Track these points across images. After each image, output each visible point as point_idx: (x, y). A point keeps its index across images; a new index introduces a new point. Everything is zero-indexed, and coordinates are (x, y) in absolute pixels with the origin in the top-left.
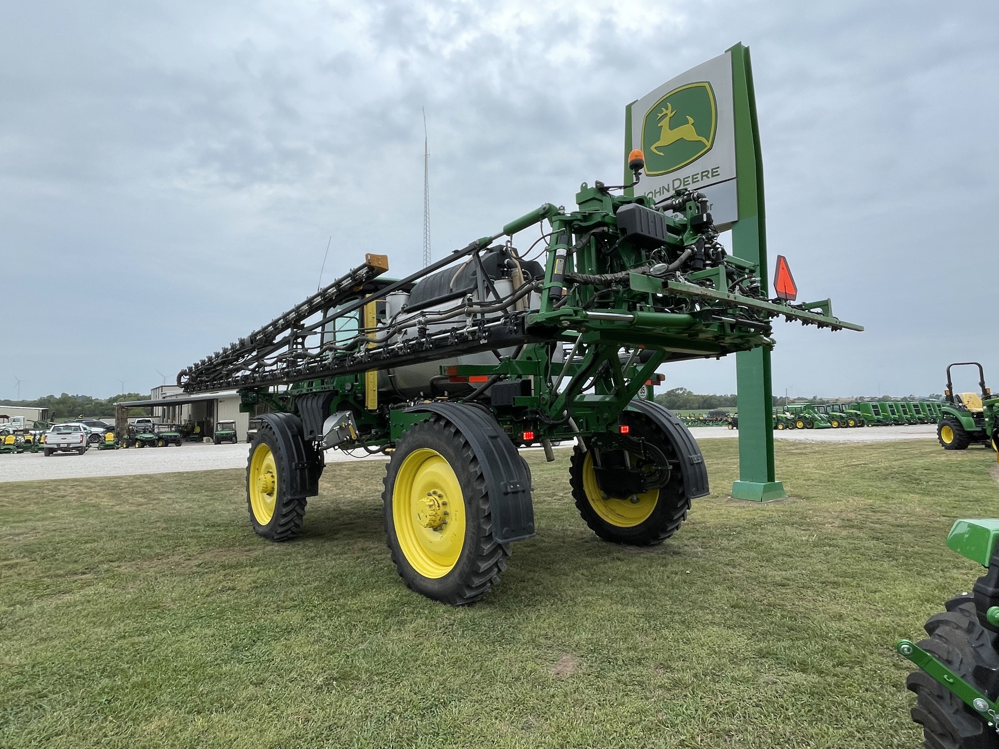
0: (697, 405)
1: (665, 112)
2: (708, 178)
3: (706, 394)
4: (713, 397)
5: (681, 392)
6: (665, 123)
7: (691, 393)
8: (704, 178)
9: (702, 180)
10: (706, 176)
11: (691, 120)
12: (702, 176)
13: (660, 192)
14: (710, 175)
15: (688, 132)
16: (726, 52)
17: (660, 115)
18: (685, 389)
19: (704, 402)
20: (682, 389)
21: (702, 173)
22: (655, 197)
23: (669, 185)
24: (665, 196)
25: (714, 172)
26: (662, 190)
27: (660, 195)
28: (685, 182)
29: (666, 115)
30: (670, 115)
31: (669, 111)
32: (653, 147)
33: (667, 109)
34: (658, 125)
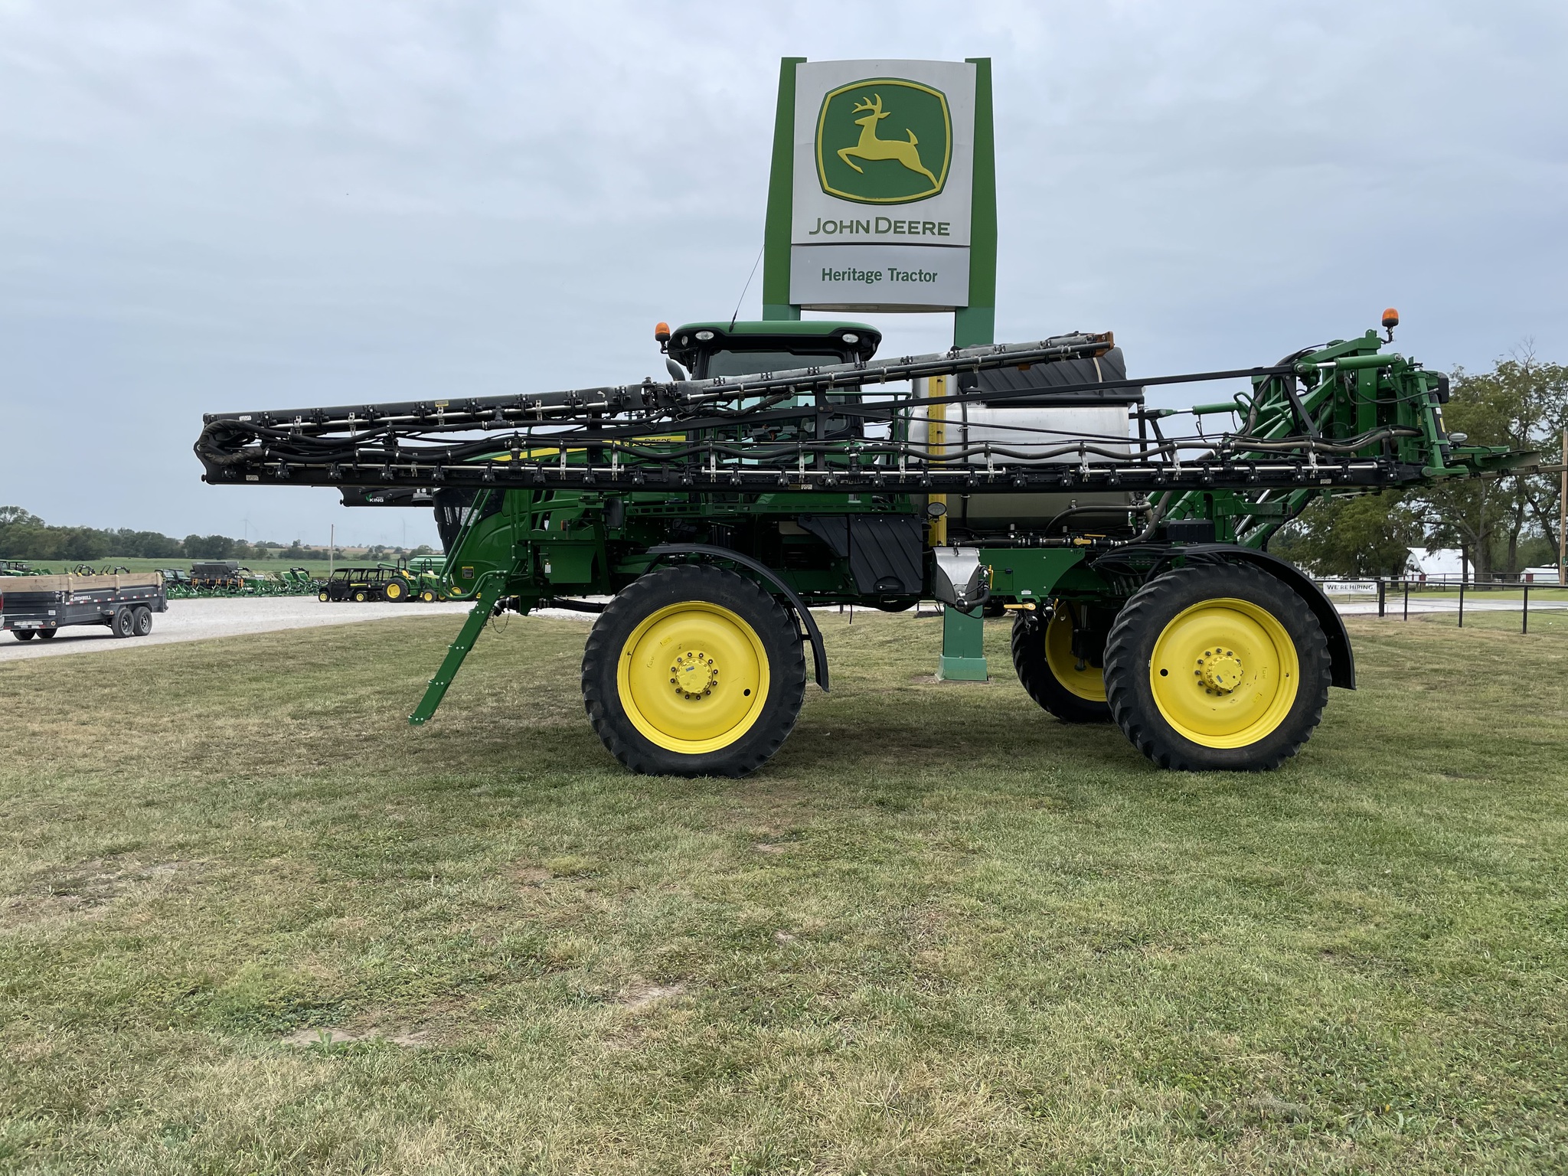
0: (53, 549)
1: (869, 106)
2: (933, 234)
3: (76, 526)
4: (87, 533)
5: (10, 518)
6: (869, 123)
7: (39, 520)
8: (927, 231)
9: (924, 233)
10: (931, 230)
11: (914, 140)
12: (925, 229)
13: (851, 227)
14: (936, 230)
15: (906, 152)
16: (967, 60)
17: (860, 108)
18: (24, 512)
19: (70, 543)
20: (13, 510)
21: (925, 223)
22: (841, 232)
23: (868, 222)
24: (862, 237)
25: (942, 228)
26: (856, 226)
27: (851, 232)
28: (896, 227)
29: (871, 112)
30: (879, 114)
31: (878, 107)
32: (842, 153)
33: (874, 103)
34: (857, 122)
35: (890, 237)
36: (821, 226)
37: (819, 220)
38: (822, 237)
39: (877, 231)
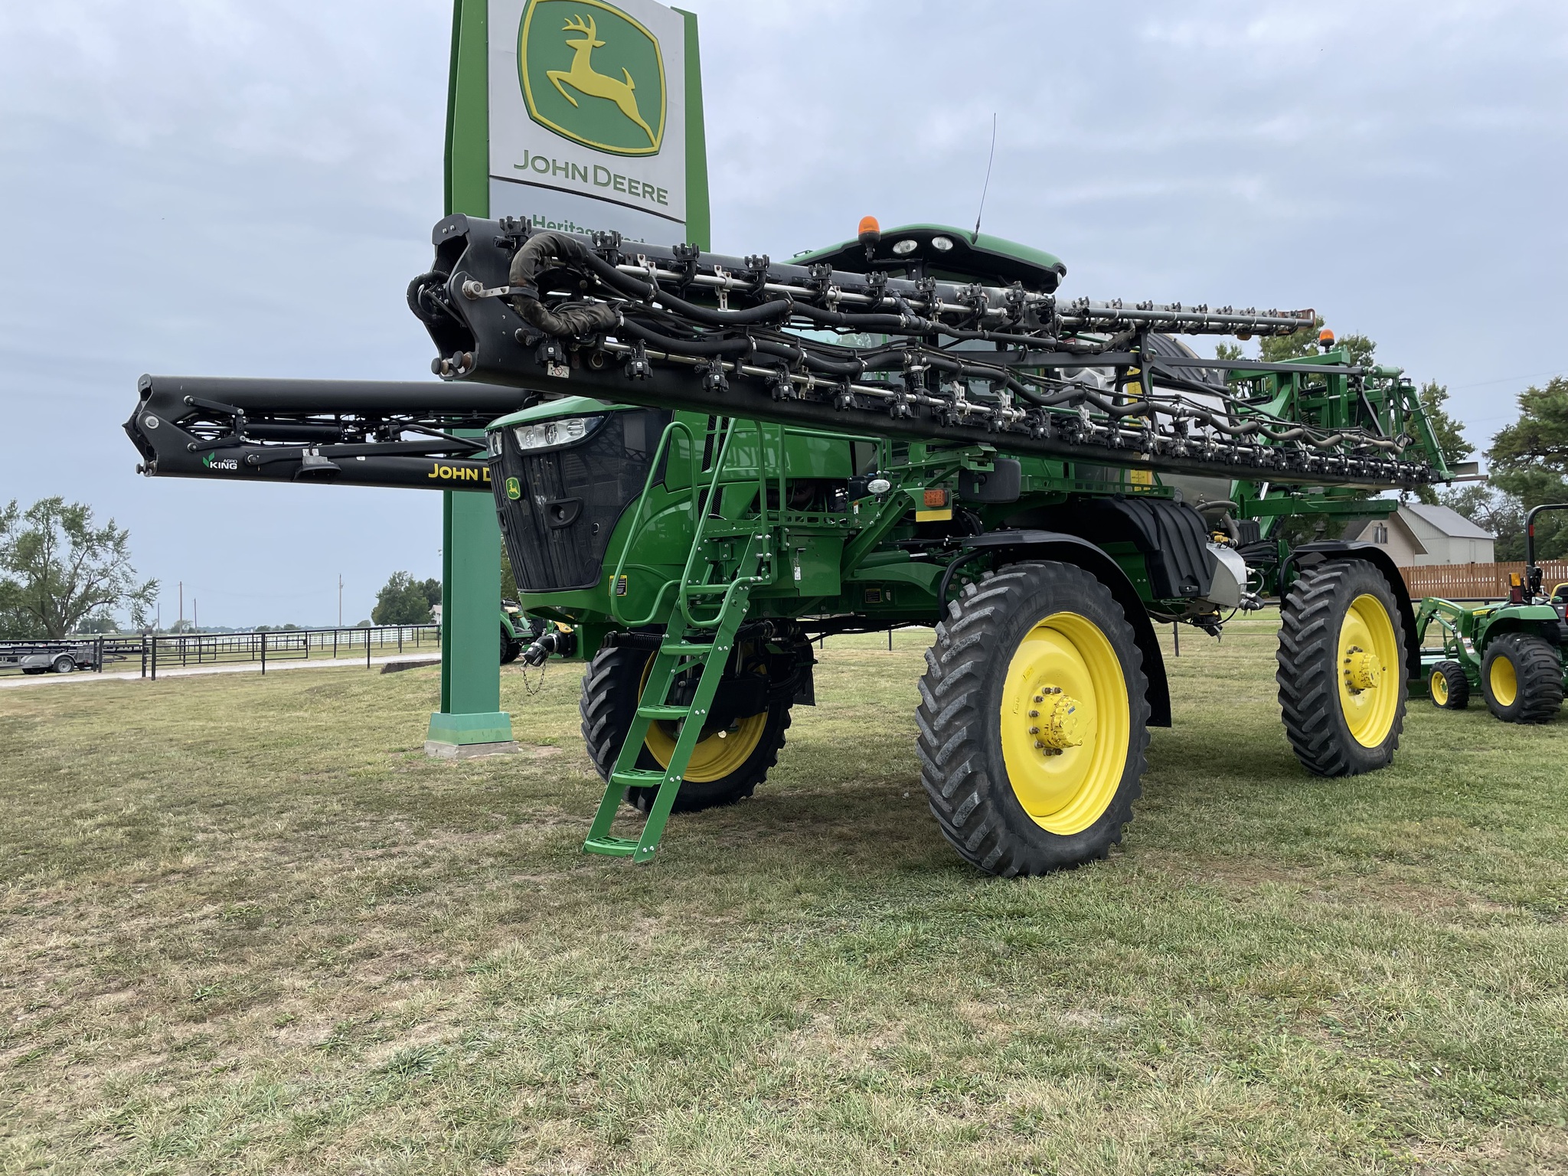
1: (582, 27)
2: (653, 199)
6: (584, 47)
8: (647, 195)
9: (644, 196)
10: (651, 194)
11: (631, 84)
12: (645, 192)
13: (566, 169)
14: (655, 196)
15: (623, 94)
16: (674, 9)
17: (572, 26)
21: (645, 185)
22: (554, 174)
23: (586, 168)
24: (577, 185)
25: (661, 195)
26: (571, 170)
27: (567, 176)
28: (616, 181)
29: (585, 35)
30: (592, 41)
31: (592, 31)
32: (554, 75)
33: (588, 25)
34: (568, 42)
35: (609, 192)
36: (530, 160)
37: (526, 151)
38: (528, 175)
39: (596, 182)
